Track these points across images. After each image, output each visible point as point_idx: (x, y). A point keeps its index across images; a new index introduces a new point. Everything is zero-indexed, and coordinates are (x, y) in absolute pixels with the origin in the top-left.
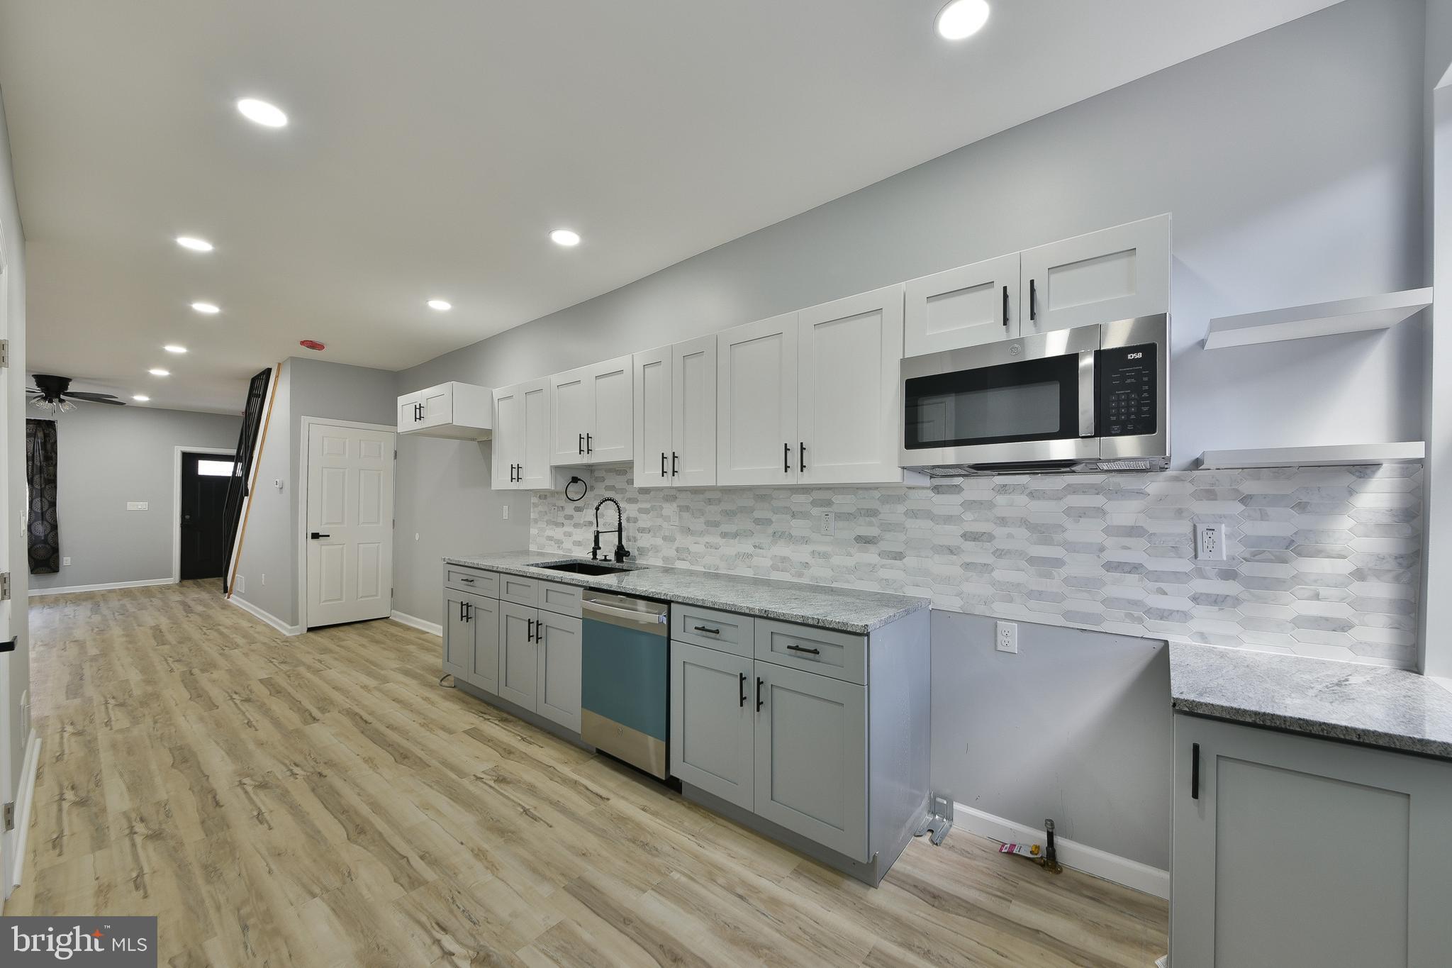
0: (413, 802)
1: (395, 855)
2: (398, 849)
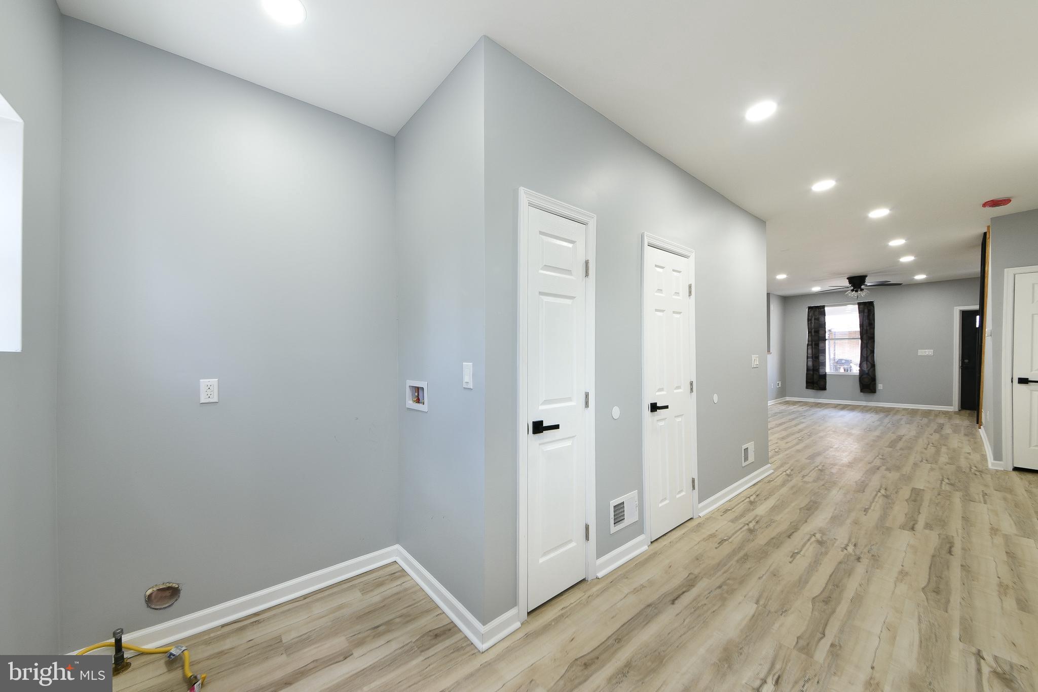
0: (887, 617)
1: (821, 628)
2: (828, 628)
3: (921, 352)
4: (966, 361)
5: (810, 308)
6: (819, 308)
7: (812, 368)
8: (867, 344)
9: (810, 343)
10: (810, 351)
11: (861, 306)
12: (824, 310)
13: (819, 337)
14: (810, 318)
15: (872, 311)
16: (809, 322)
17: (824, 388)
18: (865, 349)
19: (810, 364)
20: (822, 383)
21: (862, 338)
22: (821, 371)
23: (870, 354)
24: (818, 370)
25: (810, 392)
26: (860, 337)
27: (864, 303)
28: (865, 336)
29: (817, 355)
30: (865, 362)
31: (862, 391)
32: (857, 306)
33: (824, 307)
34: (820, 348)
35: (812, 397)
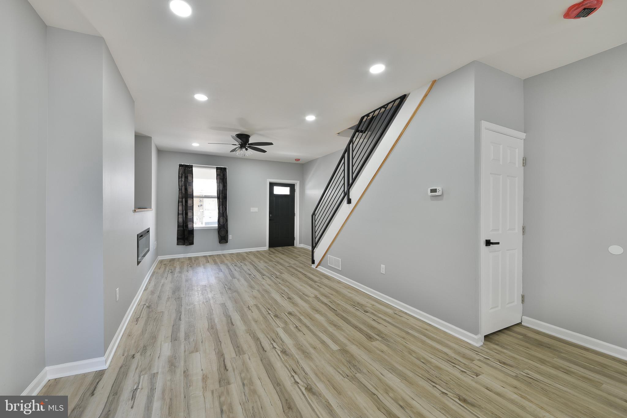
5: (180, 166)
6: (188, 167)
7: (182, 224)
9: (180, 200)
10: (180, 208)
14: (180, 176)
16: (180, 180)
22: (190, 226)
24: (187, 226)
34: (188, 205)
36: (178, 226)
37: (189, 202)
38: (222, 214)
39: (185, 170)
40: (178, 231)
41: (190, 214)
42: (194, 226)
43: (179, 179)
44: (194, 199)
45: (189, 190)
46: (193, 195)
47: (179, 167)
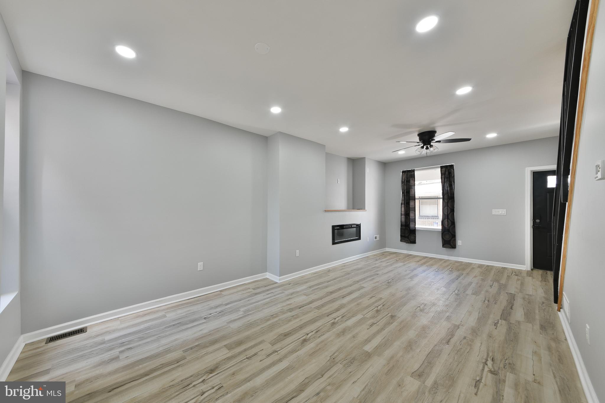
3: (495, 212)
4: (538, 221)
6: (410, 172)
8: (448, 203)
10: (403, 209)
11: (444, 169)
12: (414, 173)
13: (409, 196)
15: (452, 173)
17: (414, 242)
18: (446, 207)
19: (403, 220)
20: (412, 237)
21: (443, 198)
23: (451, 212)
25: (404, 244)
26: (442, 197)
27: (446, 167)
28: (446, 197)
29: (408, 212)
30: (447, 220)
31: (443, 246)
32: (439, 169)
33: (414, 171)
35: (405, 249)
36: (402, 225)
37: (412, 203)
38: (447, 215)
39: (407, 175)
40: (401, 229)
41: (412, 215)
42: (416, 227)
43: (402, 184)
44: (416, 201)
45: (411, 193)
46: (415, 197)
47: (402, 173)
